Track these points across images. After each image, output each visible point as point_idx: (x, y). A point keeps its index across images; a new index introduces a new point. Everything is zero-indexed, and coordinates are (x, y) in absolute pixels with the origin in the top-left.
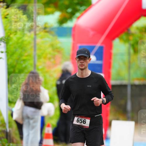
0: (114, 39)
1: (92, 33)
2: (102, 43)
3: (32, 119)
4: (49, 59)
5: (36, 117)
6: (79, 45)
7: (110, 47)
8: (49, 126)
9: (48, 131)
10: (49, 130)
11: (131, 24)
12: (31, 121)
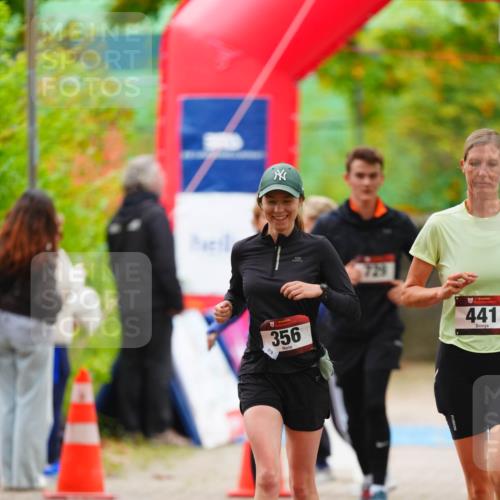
0: (301, 74)
1: (226, 55)
2: (263, 90)
3: (26, 355)
4: (82, 145)
5: (39, 348)
6: (183, 97)
7: (291, 103)
8: (83, 378)
9: (82, 396)
10: (83, 393)
11: (360, 23)
12: (22, 364)
